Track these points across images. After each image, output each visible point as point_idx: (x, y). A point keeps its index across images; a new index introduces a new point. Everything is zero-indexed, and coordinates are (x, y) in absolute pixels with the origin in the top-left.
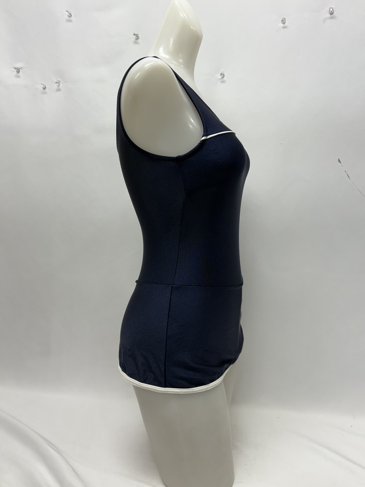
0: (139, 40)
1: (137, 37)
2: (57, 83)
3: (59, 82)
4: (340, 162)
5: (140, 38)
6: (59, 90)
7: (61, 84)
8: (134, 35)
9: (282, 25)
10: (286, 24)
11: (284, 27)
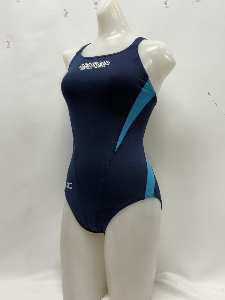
0: (68, 14)
1: (66, 13)
2: (7, 42)
3: (9, 42)
4: (210, 95)
5: (68, 13)
6: (8, 47)
7: (10, 43)
8: (64, 10)
9: (165, 6)
10: (168, 5)
11: (166, 7)
